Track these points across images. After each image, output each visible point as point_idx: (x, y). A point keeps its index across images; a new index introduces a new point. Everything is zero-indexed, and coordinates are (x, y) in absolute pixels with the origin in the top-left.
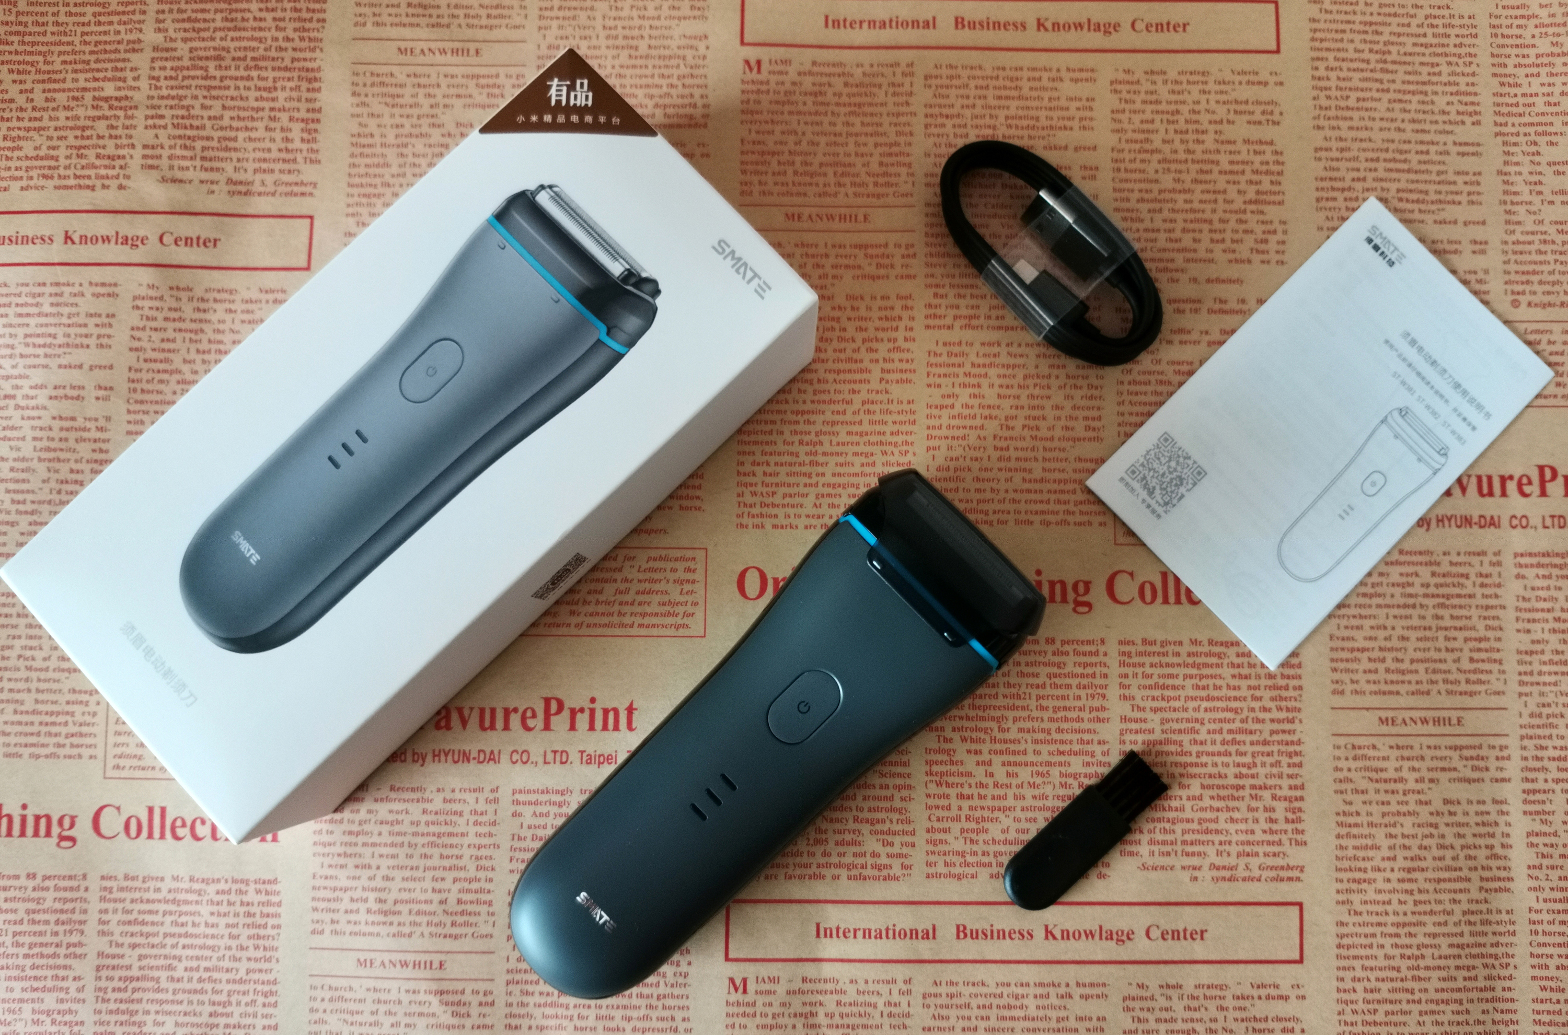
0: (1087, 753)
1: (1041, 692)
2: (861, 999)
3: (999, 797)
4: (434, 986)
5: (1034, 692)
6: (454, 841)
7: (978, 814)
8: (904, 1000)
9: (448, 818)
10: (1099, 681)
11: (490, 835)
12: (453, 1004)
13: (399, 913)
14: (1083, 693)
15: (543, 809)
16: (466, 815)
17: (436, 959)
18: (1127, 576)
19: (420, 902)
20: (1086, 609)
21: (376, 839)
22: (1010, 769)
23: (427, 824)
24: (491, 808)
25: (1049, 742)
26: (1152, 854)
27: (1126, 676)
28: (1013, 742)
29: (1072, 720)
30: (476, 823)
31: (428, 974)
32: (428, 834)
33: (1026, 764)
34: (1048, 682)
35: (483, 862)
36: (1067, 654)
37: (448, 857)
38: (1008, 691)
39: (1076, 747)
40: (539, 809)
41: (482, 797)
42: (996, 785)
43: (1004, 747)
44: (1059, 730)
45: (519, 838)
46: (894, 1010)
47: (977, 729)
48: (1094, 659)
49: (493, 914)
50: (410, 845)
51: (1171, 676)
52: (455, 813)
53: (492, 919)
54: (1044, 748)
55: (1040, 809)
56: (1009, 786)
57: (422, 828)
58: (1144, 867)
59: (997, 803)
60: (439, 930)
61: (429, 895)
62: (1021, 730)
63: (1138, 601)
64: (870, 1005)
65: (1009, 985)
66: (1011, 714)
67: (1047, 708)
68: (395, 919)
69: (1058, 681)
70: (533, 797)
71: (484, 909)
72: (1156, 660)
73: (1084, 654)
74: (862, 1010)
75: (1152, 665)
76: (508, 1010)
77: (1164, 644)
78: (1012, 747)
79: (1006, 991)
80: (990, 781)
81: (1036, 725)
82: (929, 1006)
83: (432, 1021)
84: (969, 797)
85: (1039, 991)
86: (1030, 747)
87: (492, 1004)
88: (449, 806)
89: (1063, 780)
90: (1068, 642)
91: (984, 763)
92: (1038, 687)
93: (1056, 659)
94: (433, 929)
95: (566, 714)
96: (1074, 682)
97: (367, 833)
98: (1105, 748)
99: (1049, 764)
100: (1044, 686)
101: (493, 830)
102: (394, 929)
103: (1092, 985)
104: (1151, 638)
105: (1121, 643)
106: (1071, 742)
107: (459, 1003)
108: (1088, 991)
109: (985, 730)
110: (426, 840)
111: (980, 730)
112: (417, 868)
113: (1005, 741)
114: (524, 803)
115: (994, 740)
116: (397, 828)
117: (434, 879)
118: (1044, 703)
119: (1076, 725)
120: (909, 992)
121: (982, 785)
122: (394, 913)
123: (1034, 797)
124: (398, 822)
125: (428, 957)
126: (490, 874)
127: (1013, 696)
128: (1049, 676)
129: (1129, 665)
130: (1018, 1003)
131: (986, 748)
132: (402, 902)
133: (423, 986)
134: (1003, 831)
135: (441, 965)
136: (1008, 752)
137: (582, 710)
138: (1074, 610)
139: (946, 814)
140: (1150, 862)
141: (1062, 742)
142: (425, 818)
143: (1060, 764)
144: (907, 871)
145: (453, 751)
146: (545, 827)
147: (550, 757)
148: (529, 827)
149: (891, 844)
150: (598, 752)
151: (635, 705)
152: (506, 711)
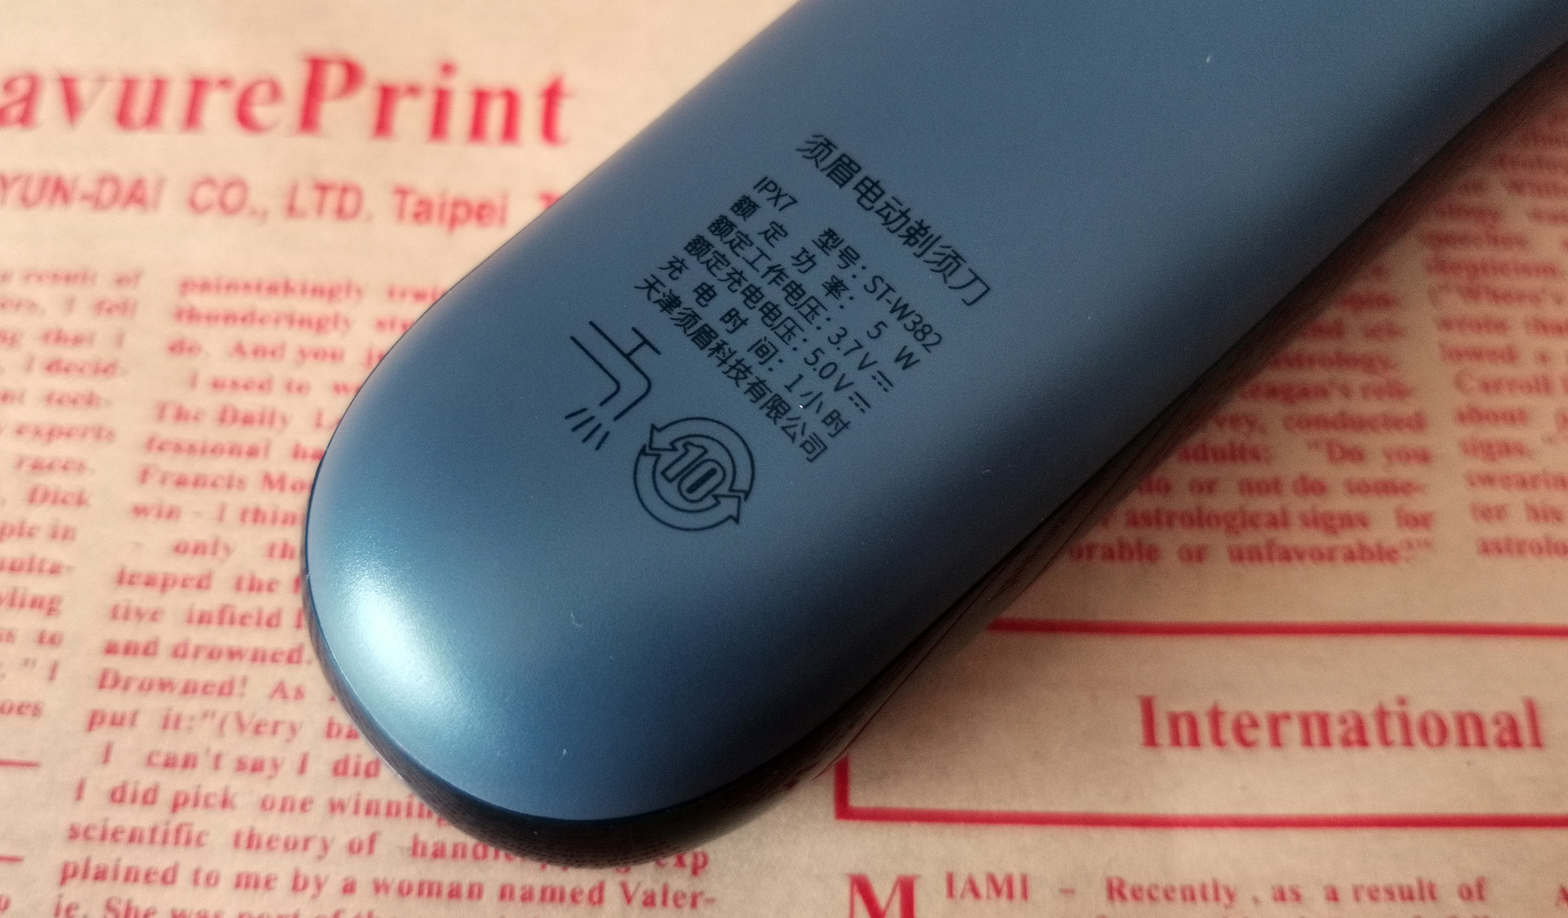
11: (91, 400)
15: (266, 336)
16: (31, 344)
24: (104, 327)
30: (53, 367)
35: (54, 481)
40: (253, 335)
41: (84, 295)
45: (181, 415)
49: (54, 640)
53: (54, 654)
70: (238, 303)
71: (28, 622)
95: (366, 99)
101: (100, 386)
114: (211, 318)
126: (67, 516)
137: (414, 91)
144: (1420, 534)
145: (29, 179)
146: (264, 386)
147: (307, 197)
148: (217, 385)
149: (1356, 455)
150: (450, 197)
151: (569, 84)
152: (198, 86)
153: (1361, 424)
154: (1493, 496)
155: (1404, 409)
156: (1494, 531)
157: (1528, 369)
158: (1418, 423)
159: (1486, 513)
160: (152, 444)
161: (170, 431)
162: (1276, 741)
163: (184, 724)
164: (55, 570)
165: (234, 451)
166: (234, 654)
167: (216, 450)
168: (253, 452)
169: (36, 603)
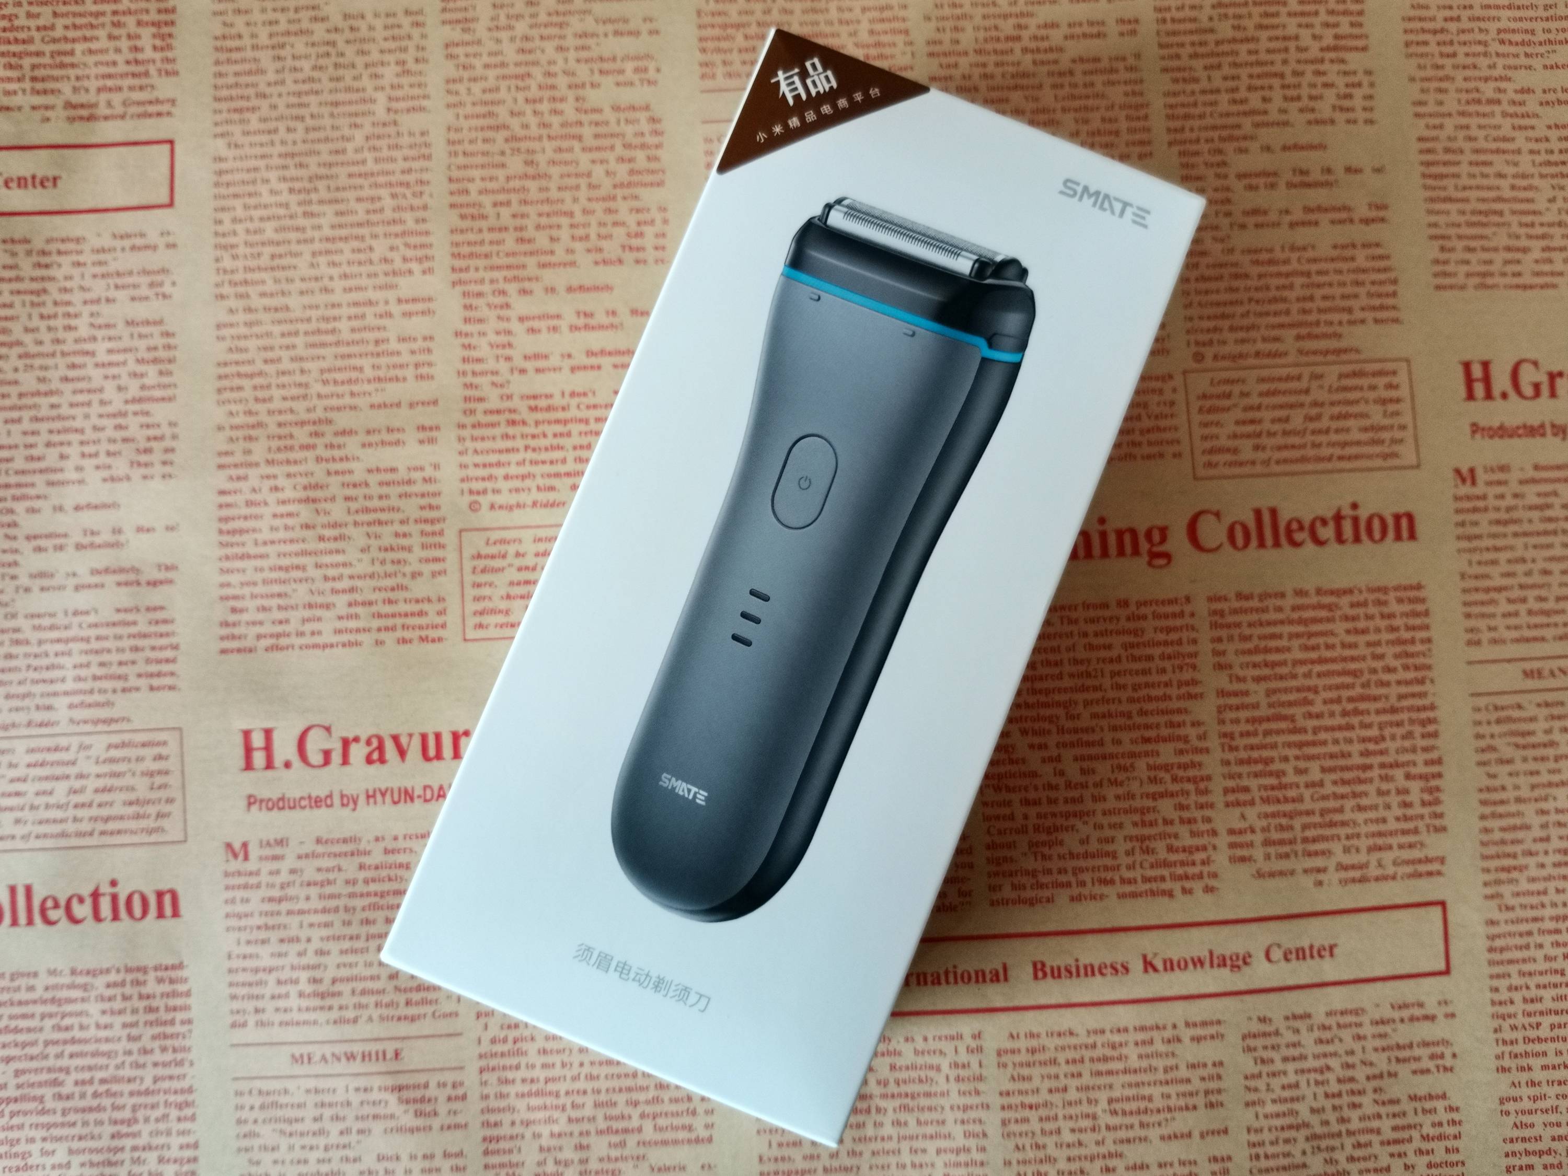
0: (1179, 738)
1: (1116, 667)
2: (920, 1060)
3: (1074, 801)
4: (390, 1081)
5: (1108, 668)
7: (1049, 822)
8: (974, 1060)
9: (392, 873)
10: (1187, 649)
12: (415, 1101)
13: (339, 994)
14: (1167, 664)
17: (390, 1047)
18: (1211, 518)
19: (364, 979)
20: (1162, 562)
21: (302, 905)
22: (1085, 765)
23: (366, 882)
25: (1130, 728)
26: (1268, 857)
27: (1220, 640)
28: (1086, 730)
29: (1157, 699)
31: (381, 1067)
32: (368, 894)
33: (1104, 757)
34: (1124, 654)
36: (1145, 617)
38: (1074, 669)
39: (1165, 732)
42: (1069, 785)
43: (1074, 738)
44: (1142, 713)
46: (962, 1073)
47: (1039, 718)
48: (1178, 622)
50: (347, 909)
51: (1273, 636)
52: (401, 866)
54: (1125, 736)
55: (1126, 812)
56: (1084, 786)
57: (360, 888)
58: (1260, 875)
59: (1071, 808)
60: (391, 1012)
61: (376, 969)
62: (1094, 716)
63: (1227, 547)
64: (931, 1067)
65: (1103, 1032)
66: (1080, 697)
67: (1123, 687)
68: (335, 1002)
69: (1137, 652)
72: (1254, 617)
73: (1166, 616)
74: (923, 1074)
75: (1250, 625)
76: (484, 1104)
77: (1263, 596)
78: (1085, 737)
79: (1100, 1039)
80: (1061, 781)
81: (1113, 708)
82: (1005, 1066)
83: (391, 1124)
84: (1037, 802)
85: (1141, 1036)
86: (1108, 736)
87: (464, 1097)
88: (391, 859)
89: (1152, 774)
90: (1145, 603)
91: (1051, 759)
92: (1111, 661)
93: (1131, 625)
94: (385, 1012)
96: (1157, 651)
97: (291, 899)
98: (1201, 730)
99: (1133, 755)
100: (1119, 659)
102: (334, 1014)
103: (1204, 1024)
104: (1246, 590)
105: (1210, 599)
106: (1158, 726)
107: (422, 1100)
108: (1199, 1032)
109: (1050, 719)
110: (366, 901)
111: (1044, 719)
112: (358, 937)
113: (1076, 731)
115: (1061, 730)
116: (329, 890)
118: (1121, 680)
119: (1162, 705)
120: (980, 1049)
121: (1051, 787)
122: (334, 995)
123: (1118, 797)
124: (329, 882)
125: (379, 1046)
127: (1080, 675)
128: (1125, 646)
129: (1222, 626)
130: (1115, 1054)
131: (1052, 740)
132: (342, 980)
133: (377, 1082)
134: (1082, 842)
135: (397, 1054)
136: (1080, 744)
138: (1150, 564)
139: (1008, 824)
140: (1266, 867)
141: (1147, 727)
142: (362, 875)
143: (1147, 754)
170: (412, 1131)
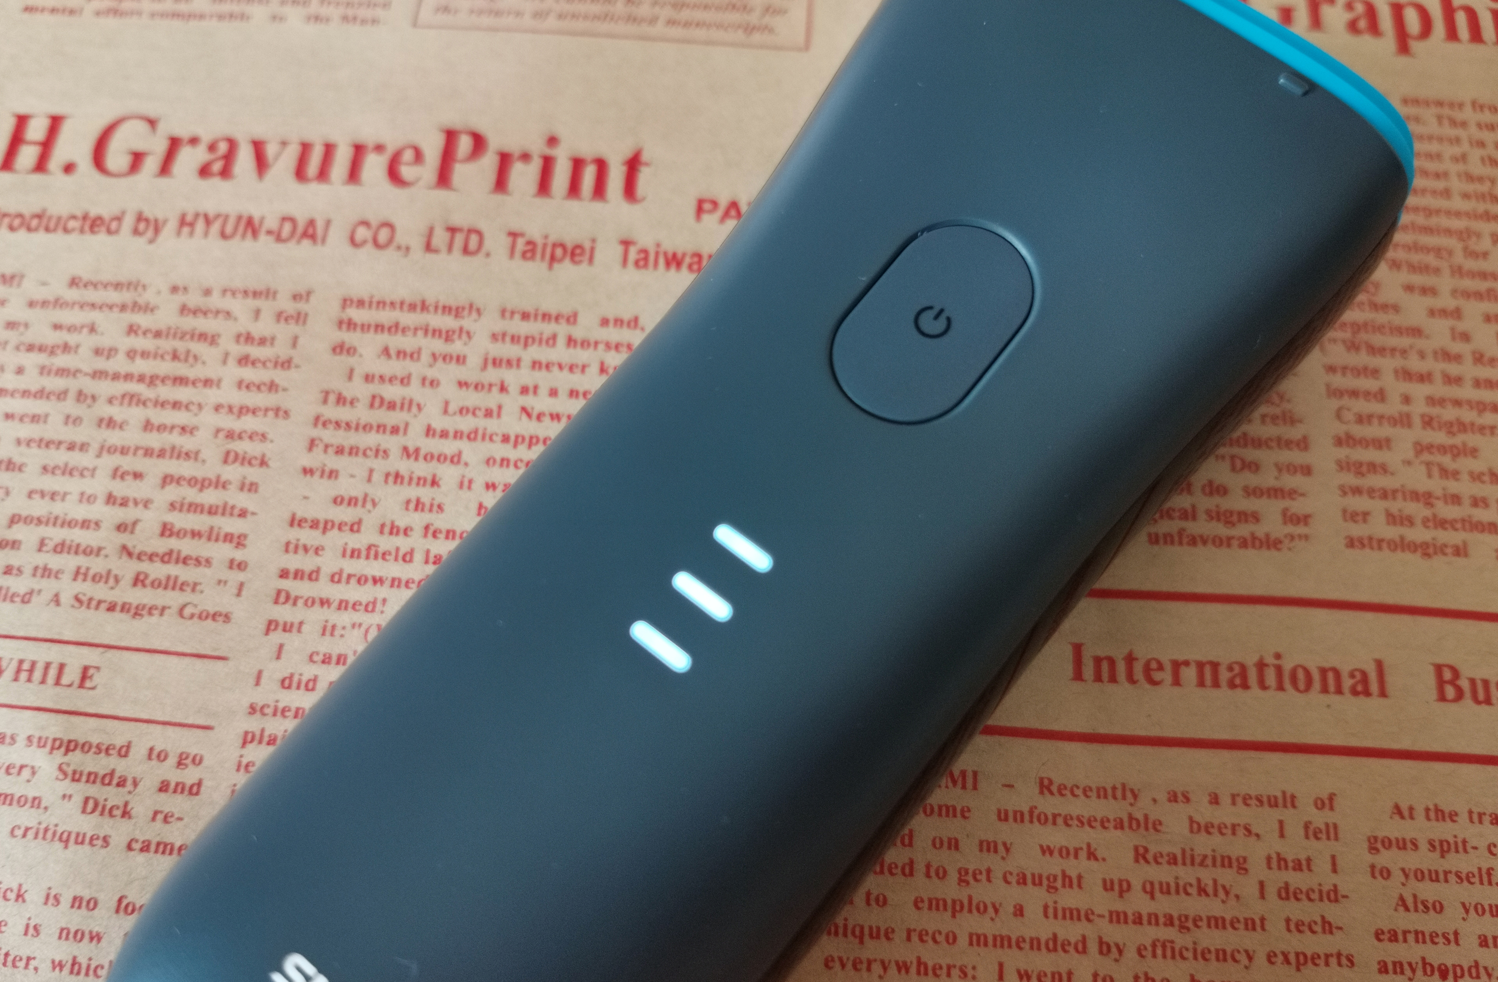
4: (54, 727)
6: (183, 394)
7: (1449, 414)
8: (1319, 854)
9: (181, 346)
11: (272, 387)
12: (92, 778)
13: (14, 546)
15: (407, 342)
16: (227, 343)
17: (76, 658)
19: (70, 524)
23: (131, 354)
24: (284, 332)
30: (244, 360)
31: (48, 696)
32: (128, 377)
35: (243, 447)
37: (161, 428)
40: (397, 342)
41: (268, 307)
42: (1480, 358)
43: (1481, 285)
45: (341, 400)
46: (1296, 880)
49: (241, 566)
50: (81, 396)
52: (203, 337)
53: (241, 576)
57: (116, 365)
59: (1488, 395)
60: (100, 591)
61: (98, 510)
64: (1226, 862)
66: (1485, 228)
70: (386, 316)
71: (222, 552)
80: (1465, 350)
82: (1386, 874)
83: (27, 817)
84: (1424, 378)
87: (196, 790)
88: (190, 324)
91: (1444, 313)
94: (87, 589)
95: (489, 162)
101: (279, 376)
107: (107, 779)
109: (1437, 252)
110: (120, 388)
112: (83, 447)
113: (1485, 276)
114: (365, 328)
115: (1458, 272)
116: (62, 360)
117: (118, 474)
120: (1332, 832)
121: (1448, 356)
124: (66, 348)
125: (54, 654)
126: (253, 474)
131: (1445, 284)
132: (28, 520)
133: (27, 726)
135: (85, 674)
137: (526, 157)
139: (1375, 408)
142: (128, 343)
144: (1300, 530)
145: (227, 217)
146: (405, 381)
147: (440, 238)
148: (368, 378)
149: (1254, 467)
150: (552, 239)
151: (645, 157)
152: (359, 150)
153: (1258, 443)
154: (1360, 503)
155: (1295, 433)
156: (1358, 530)
157: (1393, 407)
158: (1303, 444)
159: (1352, 516)
160: (318, 421)
161: (332, 412)
162: (1177, 681)
163: (337, 633)
164: (243, 514)
165: (381, 428)
166: (377, 581)
167: (367, 428)
168: (395, 430)
169: (229, 538)
170: (65, 840)
